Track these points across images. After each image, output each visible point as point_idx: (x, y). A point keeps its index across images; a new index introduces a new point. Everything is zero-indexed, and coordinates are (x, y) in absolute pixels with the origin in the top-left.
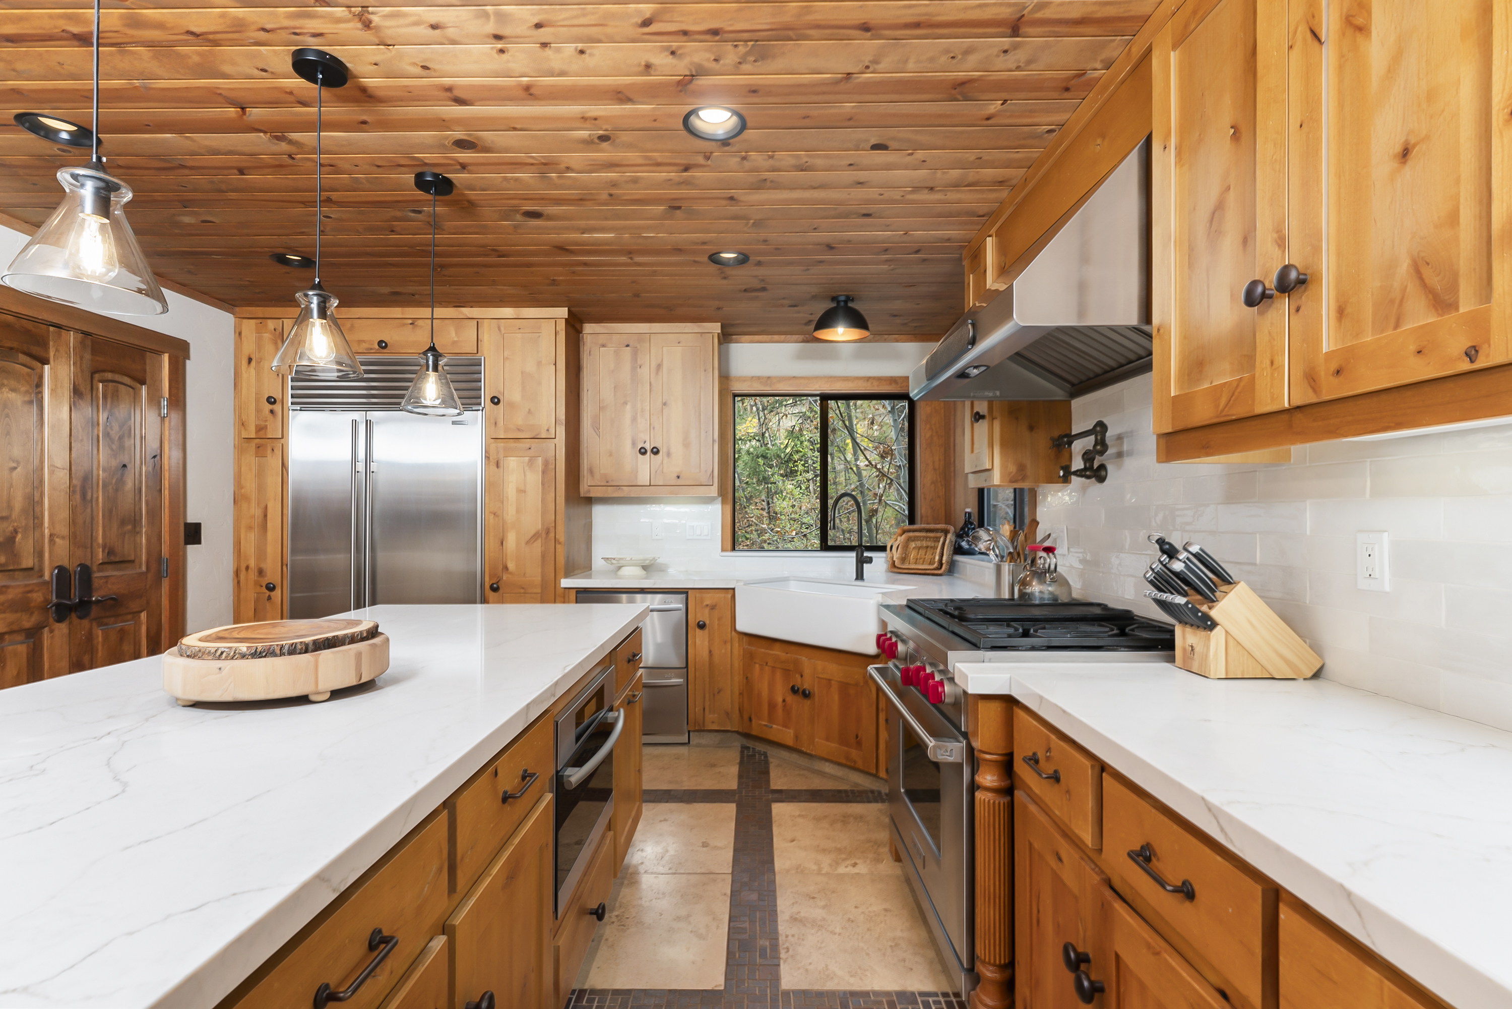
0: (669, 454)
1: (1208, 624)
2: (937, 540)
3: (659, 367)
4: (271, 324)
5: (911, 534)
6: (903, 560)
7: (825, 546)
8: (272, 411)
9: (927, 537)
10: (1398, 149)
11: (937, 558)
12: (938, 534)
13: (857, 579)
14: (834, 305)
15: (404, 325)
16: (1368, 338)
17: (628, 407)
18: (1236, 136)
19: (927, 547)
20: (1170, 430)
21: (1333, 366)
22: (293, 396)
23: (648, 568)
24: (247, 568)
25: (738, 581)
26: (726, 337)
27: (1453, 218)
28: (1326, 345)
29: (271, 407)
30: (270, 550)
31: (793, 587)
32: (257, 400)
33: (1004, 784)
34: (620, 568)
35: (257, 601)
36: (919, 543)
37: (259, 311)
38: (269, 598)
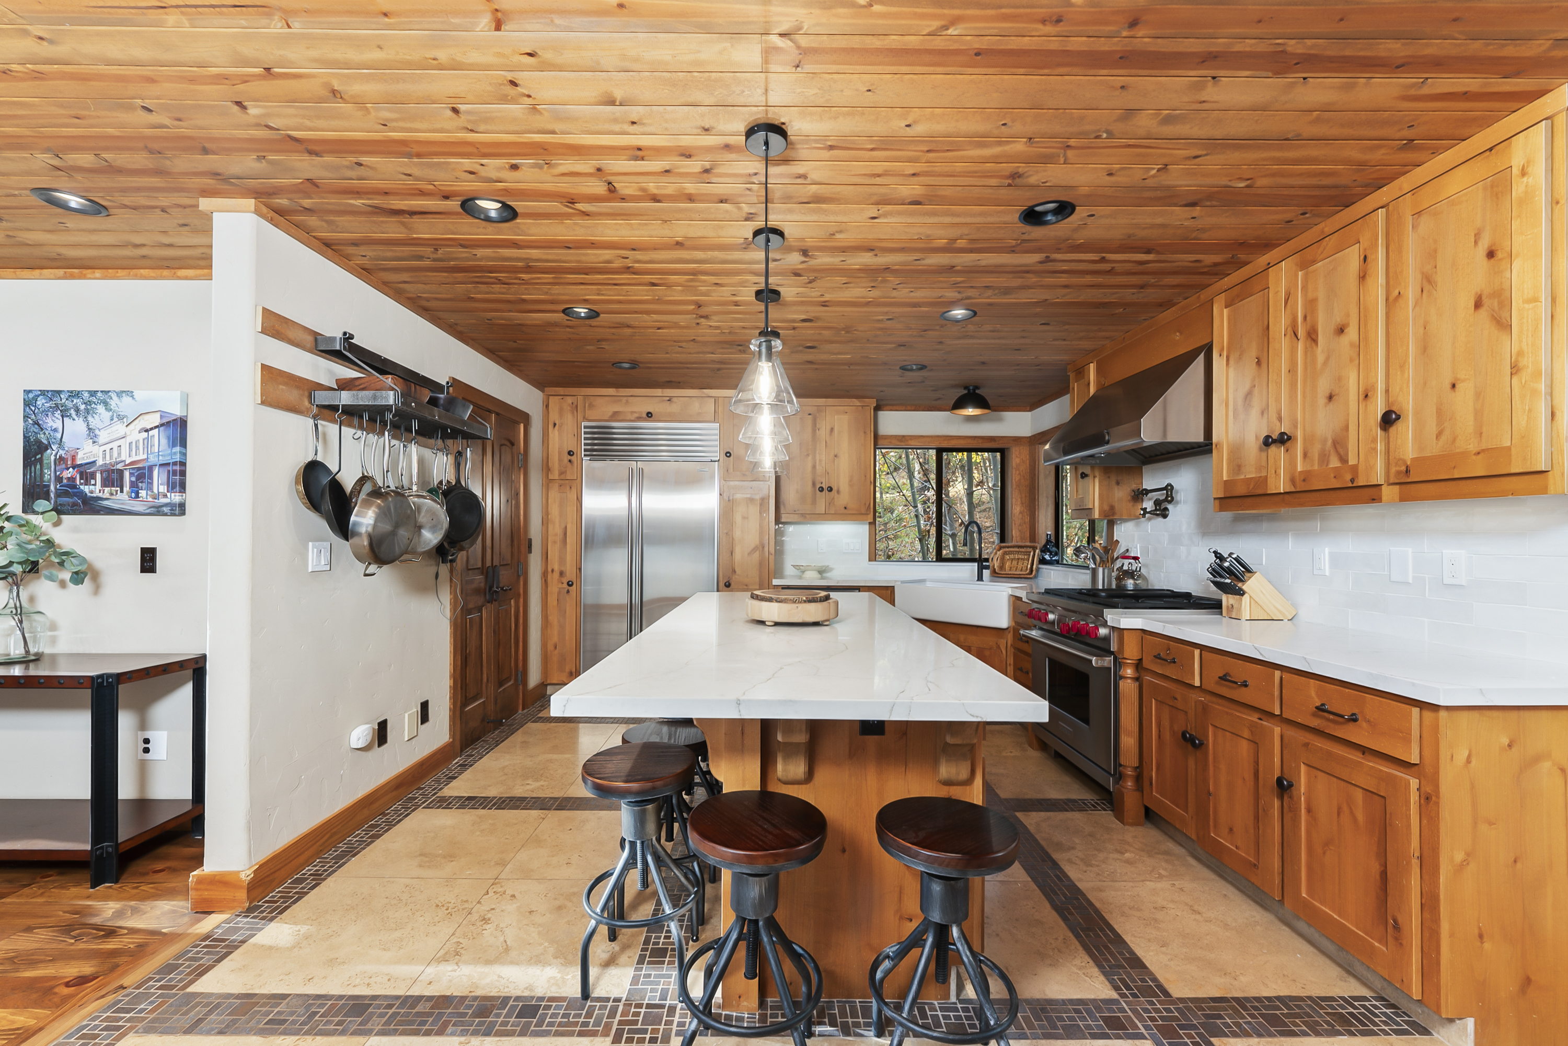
0: (838, 492)
1: (1241, 593)
2: (1028, 554)
3: (832, 430)
4: (569, 400)
5: (1007, 550)
6: (1002, 567)
7: (940, 558)
8: (570, 461)
9: (1019, 552)
10: (1327, 394)
11: (1029, 566)
12: (1029, 550)
13: (978, 580)
14: (966, 392)
15: (664, 401)
16: (1316, 467)
17: (810, 458)
18: (1259, 363)
19: (1018, 559)
20: (1222, 496)
21: (1302, 478)
22: (585, 450)
23: (822, 572)
24: (553, 571)
25: (896, 581)
26: (878, 408)
27: (1346, 428)
28: (1299, 469)
29: (569, 457)
30: (568, 558)
31: (928, 584)
32: (560, 453)
33: (1136, 675)
34: (803, 572)
35: (559, 593)
36: (1012, 556)
37: (561, 390)
38: (568, 592)
